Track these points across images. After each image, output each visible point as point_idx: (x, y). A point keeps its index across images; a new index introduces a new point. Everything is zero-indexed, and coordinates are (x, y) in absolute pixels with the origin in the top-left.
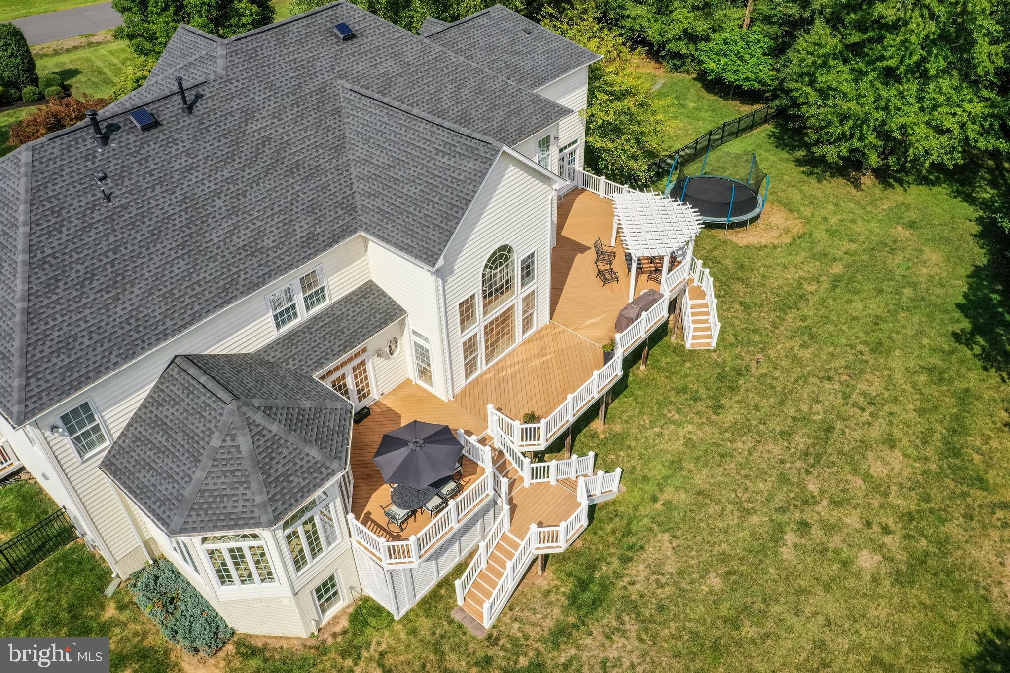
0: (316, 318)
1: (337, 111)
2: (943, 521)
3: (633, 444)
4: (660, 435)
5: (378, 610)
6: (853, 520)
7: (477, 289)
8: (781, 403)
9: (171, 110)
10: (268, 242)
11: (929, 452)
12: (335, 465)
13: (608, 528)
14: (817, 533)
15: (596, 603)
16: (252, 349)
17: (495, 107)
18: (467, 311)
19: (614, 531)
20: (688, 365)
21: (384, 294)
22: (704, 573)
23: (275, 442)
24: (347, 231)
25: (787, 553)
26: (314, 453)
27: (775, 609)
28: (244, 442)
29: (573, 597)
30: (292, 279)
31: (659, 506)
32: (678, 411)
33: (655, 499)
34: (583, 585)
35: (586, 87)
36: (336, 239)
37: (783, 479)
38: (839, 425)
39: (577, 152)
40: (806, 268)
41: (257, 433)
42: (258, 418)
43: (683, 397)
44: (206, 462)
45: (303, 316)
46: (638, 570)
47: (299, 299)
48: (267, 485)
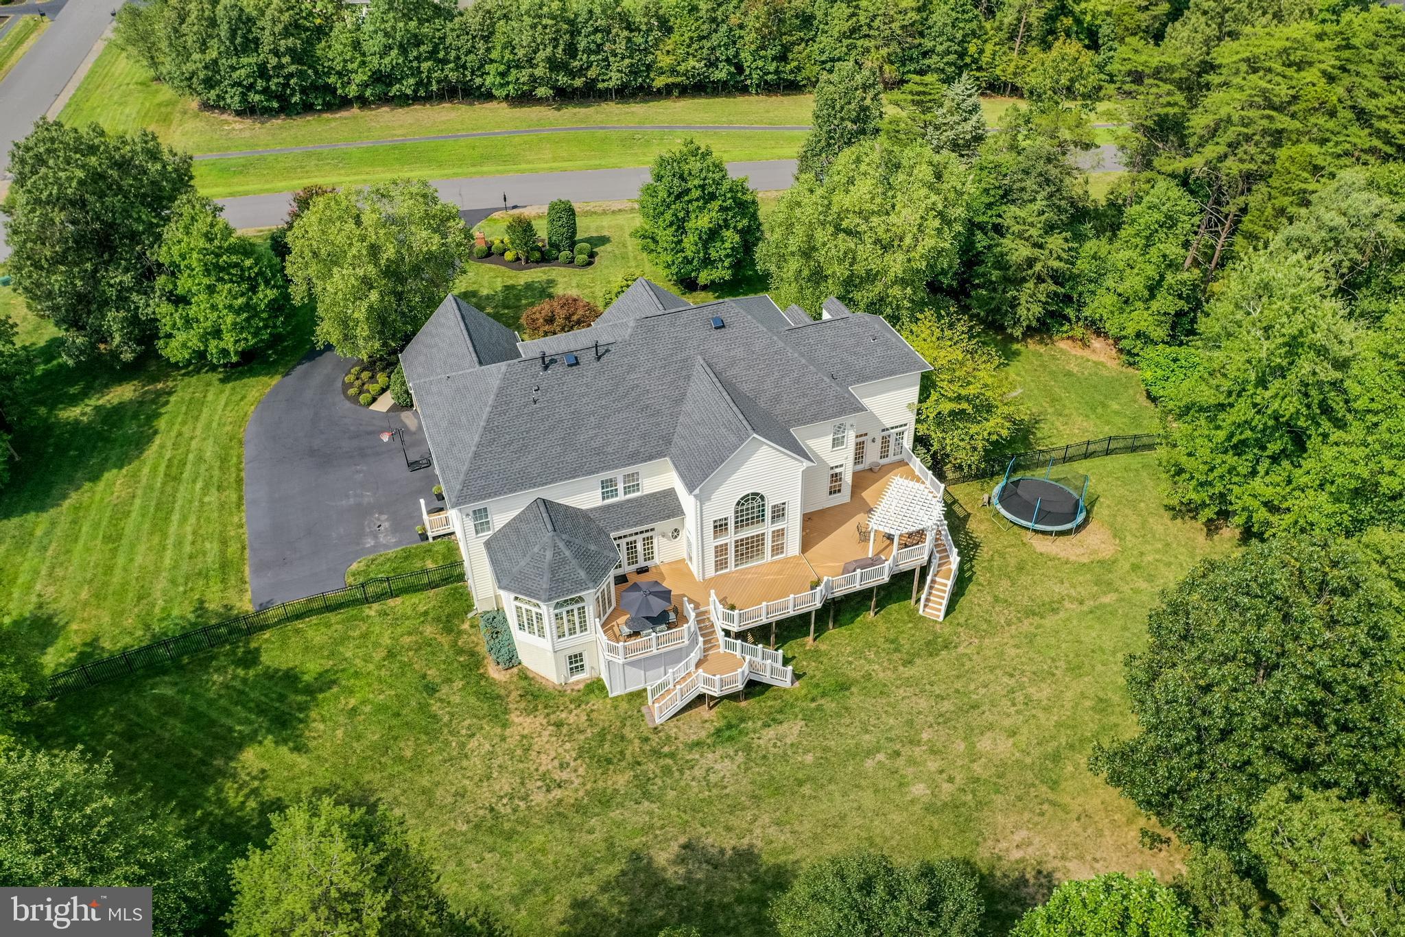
0: (628, 501)
1: (688, 377)
2: (997, 792)
3: (825, 661)
4: (850, 663)
5: (602, 688)
6: (933, 766)
7: (730, 514)
8: (958, 677)
9: (588, 358)
10: (610, 450)
11: (1036, 752)
12: (591, 585)
13: (770, 703)
14: (900, 762)
15: (731, 739)
16: (584, 507)
17: (805, 395)
18: (720, 527)
19: (771, 707)
20: (910, 625)
21: (677, 499)
22: (806, 752)
23: (564, 561)
24: (660, 455)
25: (869, 764)
26: (582, 574)
27: (832, 787)
28: (549, 555)
29: (718, 732)
30: (618, 474)
31: (813, 705)
32: (877, 653)
33: (813, 700)
34: (730, 726)
35: (917, 388)
36: (651, 458)
37: (910, 723)
38: (985, 708)
39: (906, 434)
40: (1079, 589)
41: (557, 553)
42: (561, 545)
43: (887, 646)
44: (528, 559)
45: (621, 497)
46: (770, 733)
47: (620, 486)
48: (551, 581)
